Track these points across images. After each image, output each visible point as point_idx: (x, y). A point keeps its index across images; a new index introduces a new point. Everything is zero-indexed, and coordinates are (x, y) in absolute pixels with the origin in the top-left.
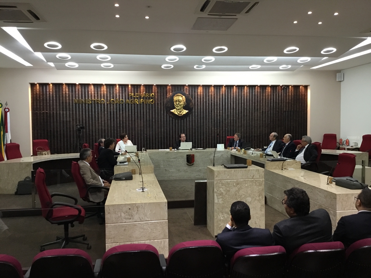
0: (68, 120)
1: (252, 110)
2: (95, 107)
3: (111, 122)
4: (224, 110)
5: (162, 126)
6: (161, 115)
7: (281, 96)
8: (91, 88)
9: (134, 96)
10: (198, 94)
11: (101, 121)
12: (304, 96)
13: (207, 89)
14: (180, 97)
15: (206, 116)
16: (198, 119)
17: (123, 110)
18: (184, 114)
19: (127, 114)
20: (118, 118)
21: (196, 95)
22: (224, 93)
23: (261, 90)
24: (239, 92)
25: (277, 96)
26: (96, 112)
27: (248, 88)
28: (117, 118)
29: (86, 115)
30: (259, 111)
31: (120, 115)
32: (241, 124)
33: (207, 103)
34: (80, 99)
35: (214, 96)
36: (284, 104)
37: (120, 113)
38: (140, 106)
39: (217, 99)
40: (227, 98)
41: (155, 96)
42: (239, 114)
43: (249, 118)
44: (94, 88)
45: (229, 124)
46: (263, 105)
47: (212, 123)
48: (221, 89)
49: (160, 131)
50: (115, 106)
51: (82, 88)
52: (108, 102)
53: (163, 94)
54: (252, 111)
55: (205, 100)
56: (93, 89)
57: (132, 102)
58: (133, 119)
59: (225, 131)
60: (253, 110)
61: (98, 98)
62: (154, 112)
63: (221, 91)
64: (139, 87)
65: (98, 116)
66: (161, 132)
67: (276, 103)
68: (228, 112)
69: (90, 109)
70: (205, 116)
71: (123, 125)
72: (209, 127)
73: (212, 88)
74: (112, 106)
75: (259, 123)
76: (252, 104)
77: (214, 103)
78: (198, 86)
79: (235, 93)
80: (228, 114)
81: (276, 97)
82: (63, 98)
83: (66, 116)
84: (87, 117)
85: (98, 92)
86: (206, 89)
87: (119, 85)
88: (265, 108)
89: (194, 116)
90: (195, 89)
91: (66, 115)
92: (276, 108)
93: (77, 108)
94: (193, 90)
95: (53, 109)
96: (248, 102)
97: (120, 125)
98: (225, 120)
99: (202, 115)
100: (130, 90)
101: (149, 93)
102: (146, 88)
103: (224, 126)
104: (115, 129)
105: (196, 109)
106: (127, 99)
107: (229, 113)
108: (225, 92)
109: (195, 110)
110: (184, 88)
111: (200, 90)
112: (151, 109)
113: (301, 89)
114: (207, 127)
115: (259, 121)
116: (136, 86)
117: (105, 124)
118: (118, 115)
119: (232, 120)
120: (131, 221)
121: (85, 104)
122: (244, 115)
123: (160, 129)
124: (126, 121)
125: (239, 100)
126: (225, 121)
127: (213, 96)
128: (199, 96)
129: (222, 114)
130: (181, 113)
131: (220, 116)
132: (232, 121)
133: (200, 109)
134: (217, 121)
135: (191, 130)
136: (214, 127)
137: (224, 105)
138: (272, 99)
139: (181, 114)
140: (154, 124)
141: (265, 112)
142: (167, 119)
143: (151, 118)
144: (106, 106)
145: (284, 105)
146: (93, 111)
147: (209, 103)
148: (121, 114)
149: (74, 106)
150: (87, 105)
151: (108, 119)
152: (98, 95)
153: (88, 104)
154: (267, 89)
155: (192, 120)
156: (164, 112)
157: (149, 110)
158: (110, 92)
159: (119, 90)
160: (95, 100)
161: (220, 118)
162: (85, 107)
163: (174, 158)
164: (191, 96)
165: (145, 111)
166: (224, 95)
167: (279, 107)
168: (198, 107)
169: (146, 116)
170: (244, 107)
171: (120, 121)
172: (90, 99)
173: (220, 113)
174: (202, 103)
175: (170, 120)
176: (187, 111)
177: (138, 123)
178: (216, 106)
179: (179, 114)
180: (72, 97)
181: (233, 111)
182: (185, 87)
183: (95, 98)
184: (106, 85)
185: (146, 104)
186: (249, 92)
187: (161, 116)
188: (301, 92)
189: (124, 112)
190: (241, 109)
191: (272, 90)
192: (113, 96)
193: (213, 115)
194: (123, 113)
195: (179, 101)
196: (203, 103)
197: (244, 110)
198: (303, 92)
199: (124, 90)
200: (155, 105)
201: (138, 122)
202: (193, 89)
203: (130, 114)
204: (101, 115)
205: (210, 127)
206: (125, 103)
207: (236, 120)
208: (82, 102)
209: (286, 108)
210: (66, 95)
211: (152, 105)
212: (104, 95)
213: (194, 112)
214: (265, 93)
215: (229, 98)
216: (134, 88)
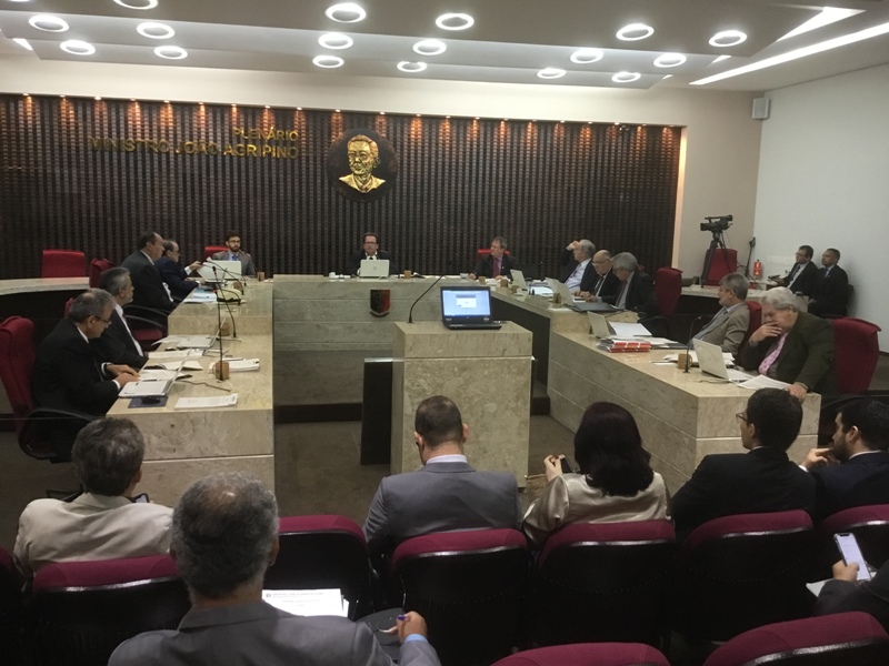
0: (75, 192)
1: (543, 184)
2: (144, 161)
4: (474, 182)
5: (319, 218)
6: (315, 187)
7: (616, 150)
8: (134, 110)
9: (246, 135)
10: (409, 139)
11: (161, 197)
12: (672, 152)
13: (434, 126)
14: (365, 143)
15: (429, 195)
16: (408, 201)
17: (216, 172)
18: (374, 189)
19: (228, 181)
20: (205, 191)
21: (406, 139)
22: (475, 139)
23: (569, 135)
24: (512, 137)
25: (607, 151)
27: (536, 127)
28: (201, 191)
29: (120, 180)
30: (559, 188)
31: (208, 183)
32: (516, 218)
33: (433, 163)
34: (106, 138)
35: (451, 145)
36: (621, 171)
37: (208, 179)
38: (262, 163)
39: (458, 152)
40: (481, 150)
41: (300, 138)
42: (510, 193)
43: (536, 204)
44: (142, 110)
45: (486, 218)
46: (570, 173)
47: (442, 212)
48: (469, 128)
49: (312, 228)
50: (196, 160)
51: (109, 109)
52: (179, 148)
53: (322, 135)
54: (543, 187)
55: (426, 155)
56: (138, 115)
57: (240, 152)
58: (244, 197)
59: (475, 235)
60: (547, 184)
61: (151, 138)
63: (468, 131)
64: (257, 112)
65: (153, 185)
66: (315, 231)
67: (602, 167)
68: (484, 186)
69: (132, 165)
71: (217, 210)
72: (435, 223)
73: (447, 123)
74: (188, 160)
75: (558, 216)
76: (544, 169)
77: (450, 163)
78: (411, 117)
79: (502, 140)
81: (604, 154)
82: (60, 134)
83: (71, 183)
85: (151, 122)
86: (430, 126)
87: (208, 106)
88: (576, 181)
89: (398, 195)
90: (402, 124)
91: (70, 178)
92: (602, 180)
93: (99, 161)
94: (399, 128)
95: (36, 162)
96: (534, 163)
97: (209, 210)
98: (476, 206)
99: (419, 191)
100: (234, 119)
101: (285, 131)
102: (277, 117)
103: (473, 221)
104: (198, 218)
105: (405, 176)
106: (227, 143)
107: (487, 190)
108: (478, 135)
109: (402, 179)
110: (374, 121)
111: (416, 127)
112: (289, 172)
113: (664, 135)
114: (432, 224)
115: (558, 213)
116: (250, 111)
117: (169, 205)
118: (204, 184)
119: (493, 208)
120: (176, 455)
121: (119, 152)
122: (523, 197)
123: (312, 225)
124: (224, 199)
125: (511, 158)
126: (476, 210)
127: (447, 145)
128: (413, 144)
129: (470, 192)
130: (366, 185)
131: (463, 195)
132: (493, 211)
133: (415, 176)
134: (456, 210)
135: (390, 230)
136: (449, 223)
137: (474, 168)
138: (594, 158)
139: (366, 189)
140: (297, 209)
141: (575, 191)
142: (330, 198)
143: (289, 195)
144: (172, 160)
145: (621, 175)
146: (140, 170)
147: (437, 163)
148: (212, 180)
149: (90, 157)
150: (123, 154)
151: (177, 194)
152: (151, 130)
153: (127, 153)
154: (582, 132)
155: (394, 205)
156: (322, 180)
157: (285, 174)
158: (183, 124)
159: (207, 118)
160: (143, 143)
161: (463, 201)
162: (119, 161)
163: (340, 298)
164: (392, 143)
165: (274, 176)
166: (475, 143)
167: (608, 178)
168: (409, 172)
169: (278, 190)
170: (524, 176)
171: (209, 199)
172: (131, 139)
173: (463, 188)
174: (419, 162)
175: (337, 203)
176: (381, 181)
177: (255, 207)
178: (453, 171)
179: (361, 188)
180: (85, 132)
181: (497, 186)
182: (378, 120)
183: (143, 138)
184: (174, 104)
185: (277, 159)
186: (539, 137)
187: (315, 190)
188: (664, 142)
189: (220, 177)
190: (517, 180)
191: (595, 136)
192: (191, 132)
193: (446, 192)
194: (216, 179)
195: (361, 155)
196: (423, 162)
197: (524, 183)
198: (669, 143)
199: (219, 119)
200: (300, 161)
201: (255, 204)
202: (399, 125)
203: (236, 182)
204: (160, 182)
205: (439, 224)
206: (222, 153)
207: (503, 207)
208: (112, 145)
209: (626, 182)
210: (68, 127)
211: (292, 160)
212: (167, 130)
213: (398, 184)
214: (578, 142)
215: (488, 151)
216: (246, 116)
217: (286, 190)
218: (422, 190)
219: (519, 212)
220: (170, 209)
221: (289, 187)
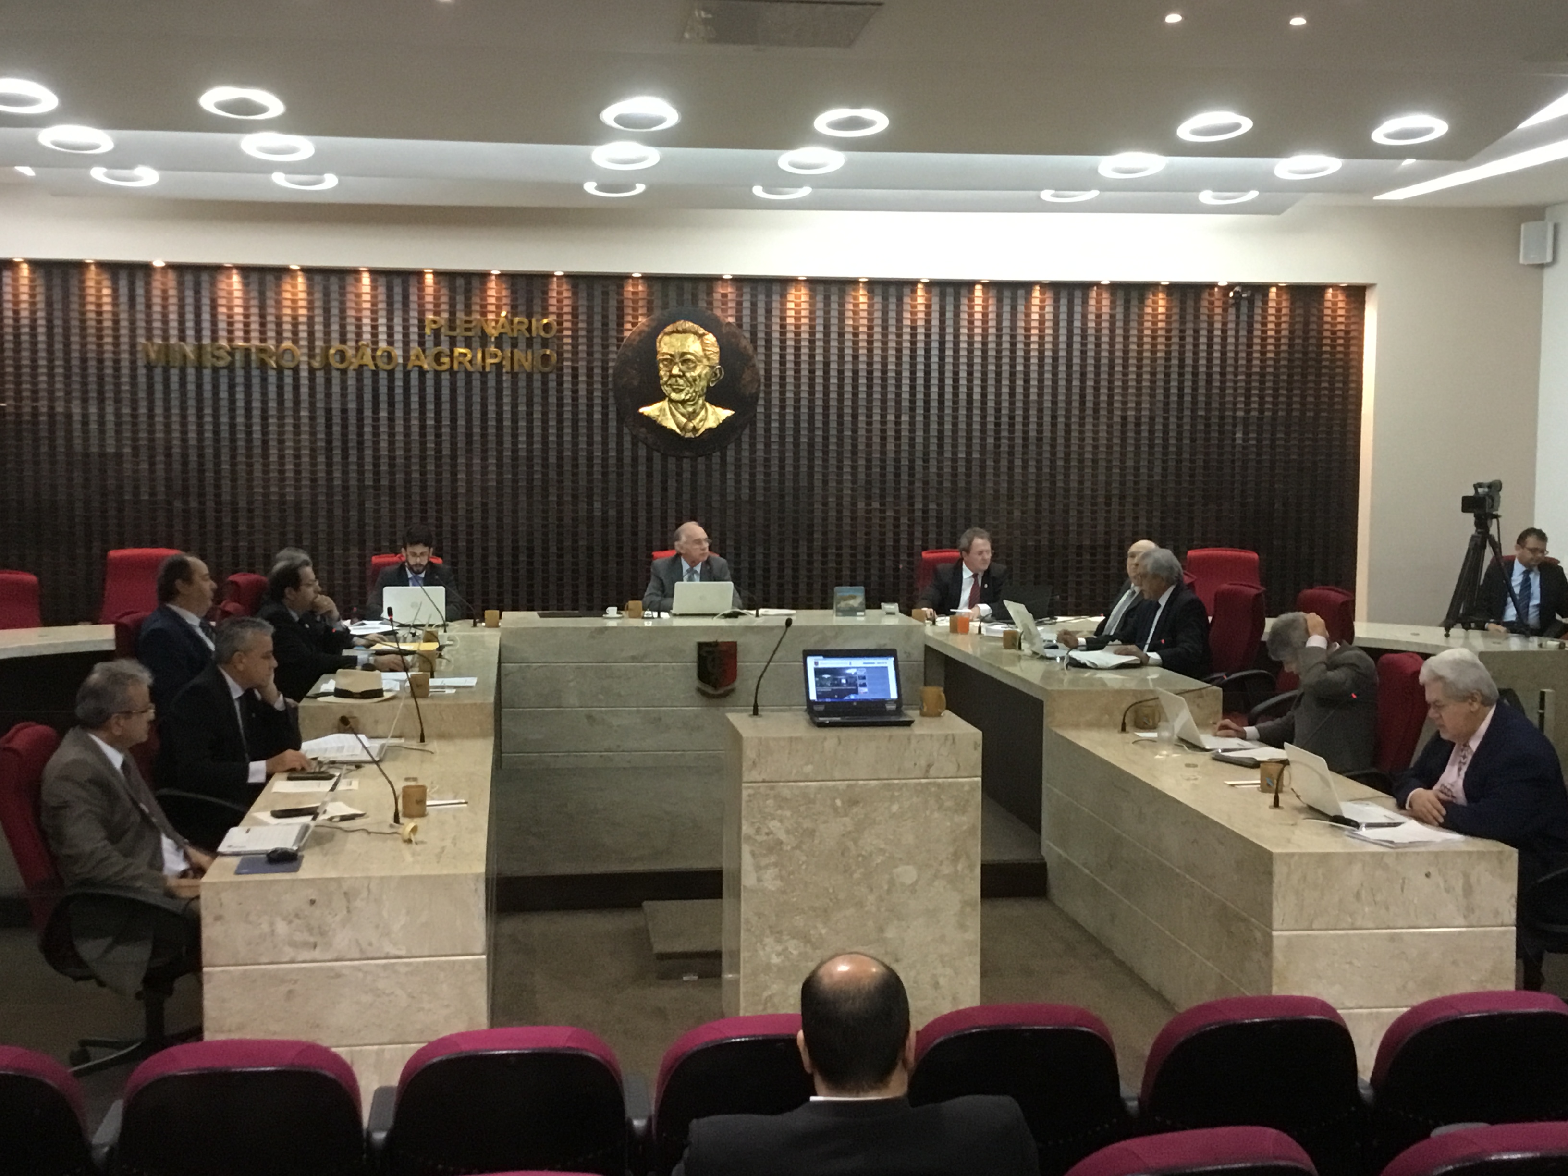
0: (111, 450)
1: (1068, 411)
2: (248, 386)
3: (329, 464)
4: (920, 411)
5: (598, 491)
6: (590, 428)
7: (1224, 338)
8: (230, 285)
9: (451, 328)
10: (783, 326)
11: (282, 457)
12: (1347, 339)
13: (834, 298)
14: (692, 337)
15: (826, 438)
16: (782, 452)
17: (391, 404)
18: (709, 430)
19: (415, 422)
21: (776, 327)
22: (921, 323)
23: (1120, 310)
24: (999, 316)
25: (1203, 340)
26: (256, 413)
27: (1049, 295)
28: (360, 443)
29: (200, 425)
30: (1103, 420)
31: (376, 428)
32: (1011, 482)
33: (833, 373)
34: (173, 341)
35: (870, 335)
36: (1236, 382)
37: (376, 419)
38: (484, 383)
39: (884, 349)
40: (935, 345)
41: (560, 331)
42: (997, 431)
43: (1053, 454)
44: (246, 284)
45: (947, 484)
46: (1125, 387)
47: (854, 474)
48: (907, 300)
49: (583, 513)
50: (351, 382)
51: (181, 285)
52: (318, 359)
53: (605, 324)
54: (1068, 417)
55: (819, 358)
56: (237, 294)
57: (439, 364)
58: (446, 452)
60: (1076, 412)
61: (263, 340)
62: (552, 416)
63: (907, 307)
64: (476, 283)
65: (265, 432)
66: (590, 518)
67: (1195, 374)
68: (941, 418)
70: (819, 440)
72: (840, 498)
73: (862, 292)
74: (336, 381)
75: (1102, 478)
76: (1069, 380)
77: (870, 372)
78: (785, 283)
79: (978, 323)
80: (941, 432)
81: (1196, 346)
82: (83, 336)
83: (102, 431)
84: (208, 435)
85: (262, 307)
86: (827, 299)
87: (377, 274)
88: (1139, 403)
89: (760, 439)
90: (769, 296)
91: (102, 423)
92: (1194, 402)
93: (159, 387)
94: (761, 305)
95: (35, 392)
96: (1048, 368)
98: (926, 460)
99: (804, 432)
100: (429, 299)
101: (529, 316)
102: (514, 292)
103: (919, 492)
104: (353, 497)
105: (775, 402)
106: (414, 345)
107: (948, 426)
108: (928, 314)
109: (768, 407)
110: (710, 292)
111: (796, 302)
112: (537, 399)
113: (1328, 304)
114: (832, 499)
115: (1102, 470)
116: (460, 282)
117: (298, 472)
118: (368, 429)
119: (961, 463)
120: (317, 954)
121: (199, 368)
122: (1025, 439)
123: (582, 506)
125: (998, 358)
126: (926, 468)
127: (863, 337)
128: (790, 335)
129: (912, 431)
130: (695, 422)
131: (898, 438)
132: (962, 470)
133: (797, 400)
134: (883, 468)
136: (869, 497)
137: (920, 381)
138: (1175, 354)
139: (695, 429)
140: (552, 475)
141: (1138, 424)
142: (620, 450)
143: (537, 446)
144: (304, 382)
145: (1235, 389)
146: (240, 404)
147: (841, 372)
148: (383, 421)
149: (142, 380)
150: (207, 373)
151: (313, 450)
152: (263, 324)
153: (215, 370)
154: (1149, 302)
155: (753, 461)
156: (605, 415)
157: (530, 404)
158: (327, 311)
159: (374, 297)
160: (247, 351)
161: (898, 451)
162: (199, 386)
163: (634, 659)
164: (748, 335)
165: (507, 408)
166: (921, 330)
167: (1208, 396)
168: (783, 392)
169: (515, 436)
170: (1026, 395)
171: (376, 458)
172: (223, 343)
173: (898, 423)
174: (805, 373)
175: (635, 459)
176: (724, 414)
177: (469, 473)
178: (877, 389)
179: (683, 428)
180: (133, 330)
181: (969, 416)
182: (720, 290)
183: (247, 339)
184: (309, 272)
185: (514, 375)
186: (1056, 316)
187: (590, 436)
188: (1328, 319)
189: (399, 413)
190: (1012, 403)
191: (1176, 310)
192: (343, 327)
193: (862, 432)
194: (391, 419)
195: (685, 362)
196: (812, 372)
197: (1026, 410)
198: (1340, 319)
199: (398, 298)
200: (560, 377)
201: (469, 466)
202: (762, 298)
203: (430, 422)
204: (281, 426)
205: (846, 501)
206: (405, 366)
207: (983, 461)
208: (185, 356)
209: (1247, 403)
210: (100, 322)
211: (545, 375)
212: (295, 324)
213: (760, 417)
214: (1141, 323)
215: (949, 345)
216: (453, 290)
217: (530, 435)
218: (811, 429)
219: (1018, 470)
220: (298, 480)
221: (537, 431)
